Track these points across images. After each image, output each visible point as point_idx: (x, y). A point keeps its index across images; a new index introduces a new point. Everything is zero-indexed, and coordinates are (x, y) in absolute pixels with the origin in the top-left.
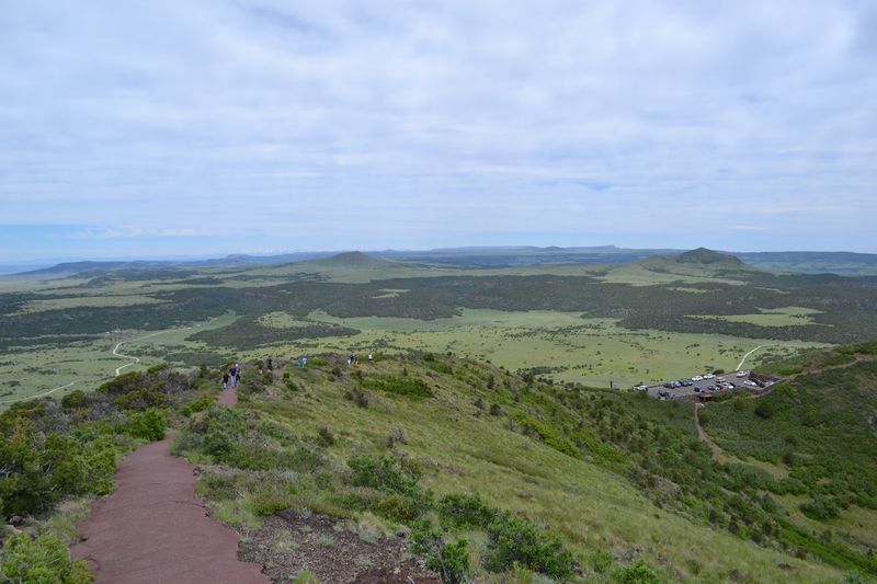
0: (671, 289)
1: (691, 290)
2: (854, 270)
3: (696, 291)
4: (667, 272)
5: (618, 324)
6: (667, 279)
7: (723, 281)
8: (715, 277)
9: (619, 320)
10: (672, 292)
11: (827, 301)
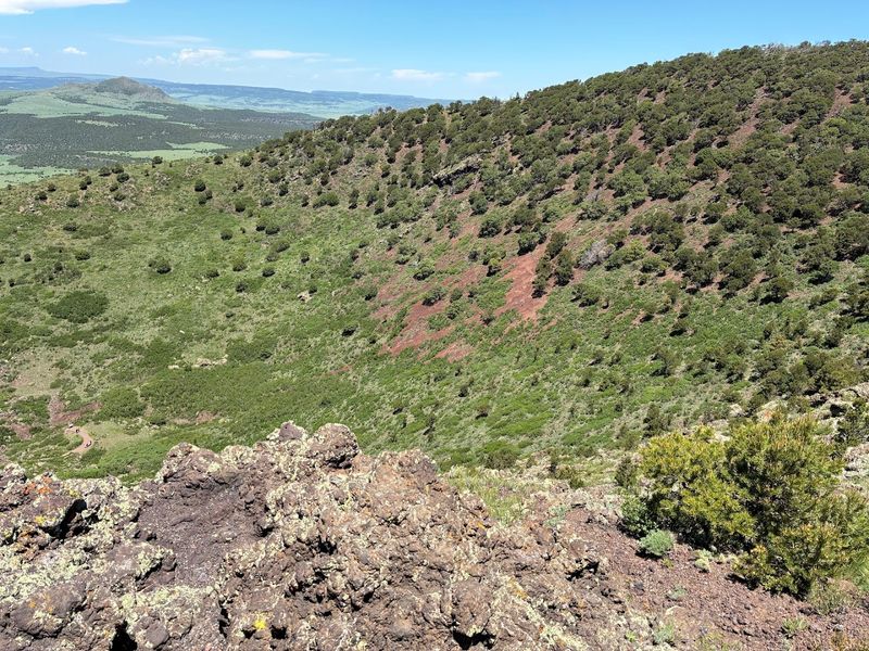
0: (79, 121)
1: (101, 123)
2: (282, 106)
3: (106, 124)
4: (84, 102)
5: (12, 162)
6: (80, 109)
7: (144, 114)
8: (137, 109)
9: (13, 157)
10: (80, 125)
11: (235, 137)
